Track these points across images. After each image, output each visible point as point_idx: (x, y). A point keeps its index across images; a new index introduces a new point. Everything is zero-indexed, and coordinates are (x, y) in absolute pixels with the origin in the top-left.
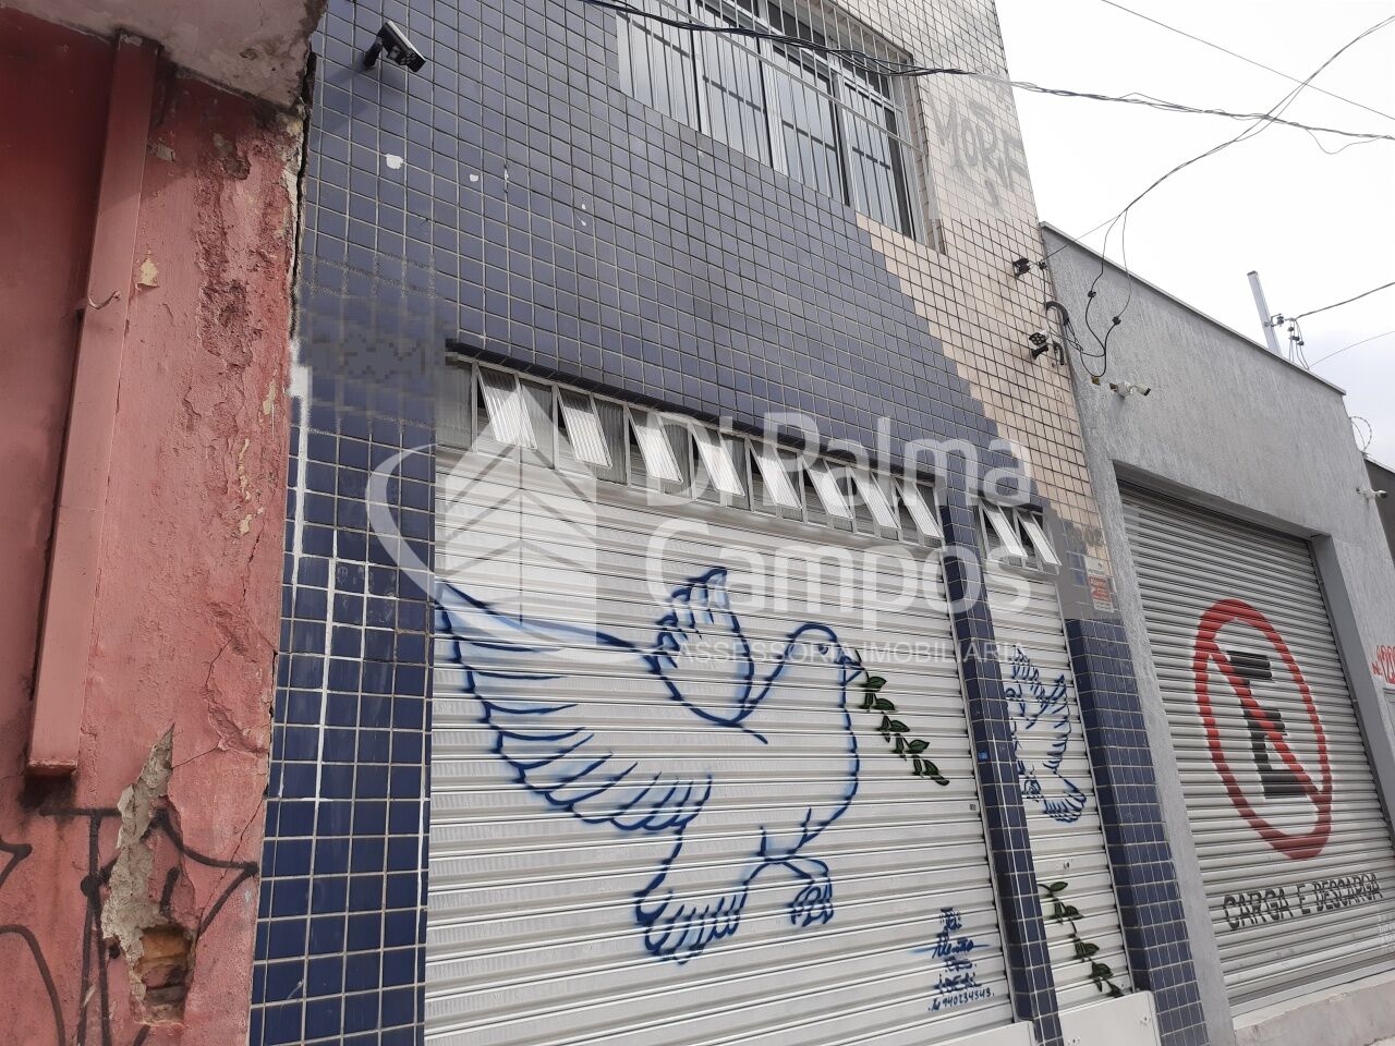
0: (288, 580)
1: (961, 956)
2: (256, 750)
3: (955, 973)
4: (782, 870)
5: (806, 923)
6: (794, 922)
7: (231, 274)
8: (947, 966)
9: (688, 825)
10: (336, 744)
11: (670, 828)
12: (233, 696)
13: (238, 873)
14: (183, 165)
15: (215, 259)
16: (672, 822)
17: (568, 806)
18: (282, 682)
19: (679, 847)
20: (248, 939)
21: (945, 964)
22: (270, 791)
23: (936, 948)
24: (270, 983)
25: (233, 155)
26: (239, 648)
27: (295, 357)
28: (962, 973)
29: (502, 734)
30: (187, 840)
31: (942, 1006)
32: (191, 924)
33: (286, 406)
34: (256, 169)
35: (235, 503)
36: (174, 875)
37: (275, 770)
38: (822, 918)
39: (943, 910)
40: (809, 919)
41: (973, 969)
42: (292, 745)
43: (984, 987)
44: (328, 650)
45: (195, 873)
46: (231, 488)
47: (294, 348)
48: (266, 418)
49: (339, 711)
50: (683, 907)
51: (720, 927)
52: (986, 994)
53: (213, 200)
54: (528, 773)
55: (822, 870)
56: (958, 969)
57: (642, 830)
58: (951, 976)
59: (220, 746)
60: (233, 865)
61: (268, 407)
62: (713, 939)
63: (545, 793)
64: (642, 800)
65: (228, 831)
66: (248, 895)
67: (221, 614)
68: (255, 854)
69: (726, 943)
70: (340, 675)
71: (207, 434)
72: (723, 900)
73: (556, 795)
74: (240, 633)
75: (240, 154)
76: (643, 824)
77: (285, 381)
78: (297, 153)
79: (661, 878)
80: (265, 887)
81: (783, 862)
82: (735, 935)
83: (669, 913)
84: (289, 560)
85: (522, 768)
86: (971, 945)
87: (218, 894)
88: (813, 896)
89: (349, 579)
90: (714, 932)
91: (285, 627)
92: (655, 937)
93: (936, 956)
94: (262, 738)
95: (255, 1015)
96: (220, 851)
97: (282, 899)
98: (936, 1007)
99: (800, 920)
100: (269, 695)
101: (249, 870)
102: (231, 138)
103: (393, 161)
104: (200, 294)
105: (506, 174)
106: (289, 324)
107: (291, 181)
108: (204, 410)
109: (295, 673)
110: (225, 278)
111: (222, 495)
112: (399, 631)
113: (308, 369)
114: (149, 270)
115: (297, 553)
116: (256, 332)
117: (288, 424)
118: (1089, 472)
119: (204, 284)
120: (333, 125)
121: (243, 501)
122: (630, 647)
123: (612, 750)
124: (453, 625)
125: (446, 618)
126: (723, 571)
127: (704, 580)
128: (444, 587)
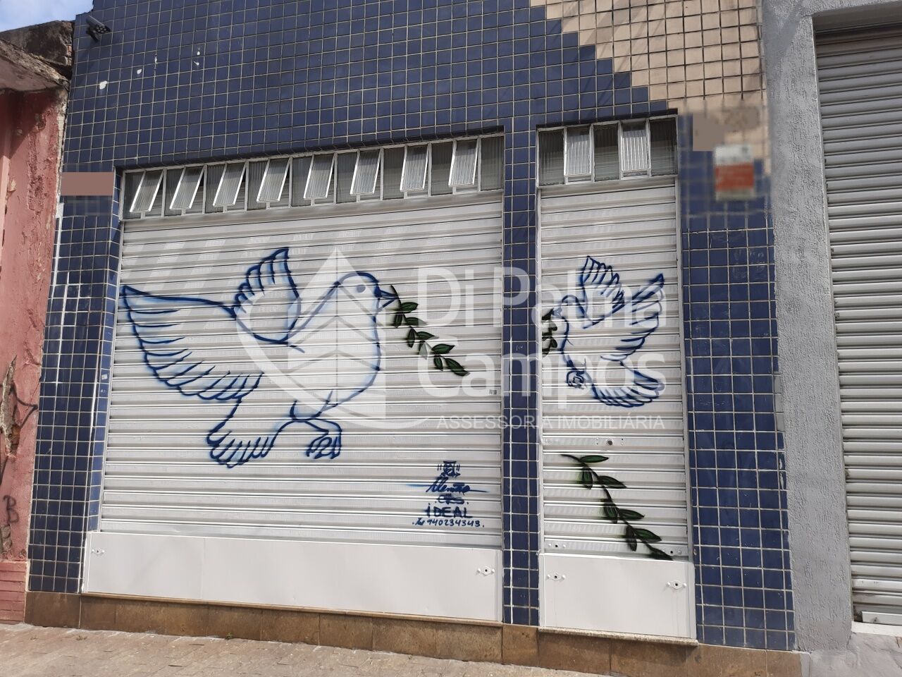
0: (50, 297)
1: (456, 494)
2: (38, 364)
3: (445, 505)
4: (304, 425)
5: (317, 457)
6: (308, 456)
7: (38, 173)
8: (439, 499)
9: (243, 399)
10: (65, 361)
11: (231, 400)
12: (32, 344)
13: (32, 408)
14: (24, 135)
15: (33, 169)
16: (233, 397)
17: (178, 387)
18: (46, 338)
19: (234, 410)
20: (35, 431)
21: (438, 497)
22: (41, 379)
23: (431, 486)
24: (42, 448)
25: (41, 120)
26: (35, 326)
27: (58, 200)
28: (453, 506)
29: (147, 353)
30: (18, 396)
31: (426, 524)
32: (19, 425)
33: (54, 222)
34: (48, 123)
35: (36, 269)
36: (16, 407)
37: (43, 371)
38: (331, 455)
39: (444, 462)
40: (320, 455)
41: (465, 505)
42: (49, 361)
43: (475, 519)
44: (62, 323)
45: (20, 408)
46: (35, 263)
47: (58, 197)
48: (47, 231)
49: (66, 348)
50: (234, 440)
51: (256, 453)
52: (474, 524)
53: (34, 144)
54: (158, 371)
55: (335, 427)
56: (448, 503)
57: (215, 400)
58: (441, 506)
59: (27, 363)
60: (31, 405)
61: (48, 225)
62: (251, 458)
63: (165, 381)
64: (218, 384)
65: (29, 394)
66: (35, 416)
67: (31, 313)
68: (37, 402)
69: (259, 461)
70: (67, 333)
71: (28, 243)
72: (259, 439)
73: (170, 382)
74: (35, 320)
75: (43, 118)
76: (215, 397)
77: (54, 212)
78: (63, 105)
79: (222, 424)
80: (40, 413)
81: (306, 421)
82: (266, 458)
83: (227, 441)
84: (51, 287)
85: (155, 369)
86: (467, 489)
87: (26, 415)
88: (325, 442)
89: (73, 292)
90: (252, 455)
91: (48, 315)
92: (216, 453)
93: (430, 491)
94: (39, 359)
95: (37, 458)
96: (26, 400)
97: (45, 419)
98: (420, 523)
99: (312, 455)
100: (42, 342)
101: (35, 407)
102: (41, 113)
103: (103, 85)
104: (29, 187)
105: (156, 60)
106: (57, 186)
107: (61, 120)
108: (28, 234)
109: (51, 334)
110: (36, 176)
111: (32, 267)
112: (90, 312)
113: (63, 204)
114: (14, 184)
115: (55, 285)
116: (45, 195)
117: (54, 231)
118: (762, 44)
119: (30, 181)
120: (80, 82)
121: (39, 267)
122: (219, 304)
123: (203, 359)
124: (129, 305)
125: (125, 302)
126: (286, 250)
127: (272, 258)
128: (125, 287)
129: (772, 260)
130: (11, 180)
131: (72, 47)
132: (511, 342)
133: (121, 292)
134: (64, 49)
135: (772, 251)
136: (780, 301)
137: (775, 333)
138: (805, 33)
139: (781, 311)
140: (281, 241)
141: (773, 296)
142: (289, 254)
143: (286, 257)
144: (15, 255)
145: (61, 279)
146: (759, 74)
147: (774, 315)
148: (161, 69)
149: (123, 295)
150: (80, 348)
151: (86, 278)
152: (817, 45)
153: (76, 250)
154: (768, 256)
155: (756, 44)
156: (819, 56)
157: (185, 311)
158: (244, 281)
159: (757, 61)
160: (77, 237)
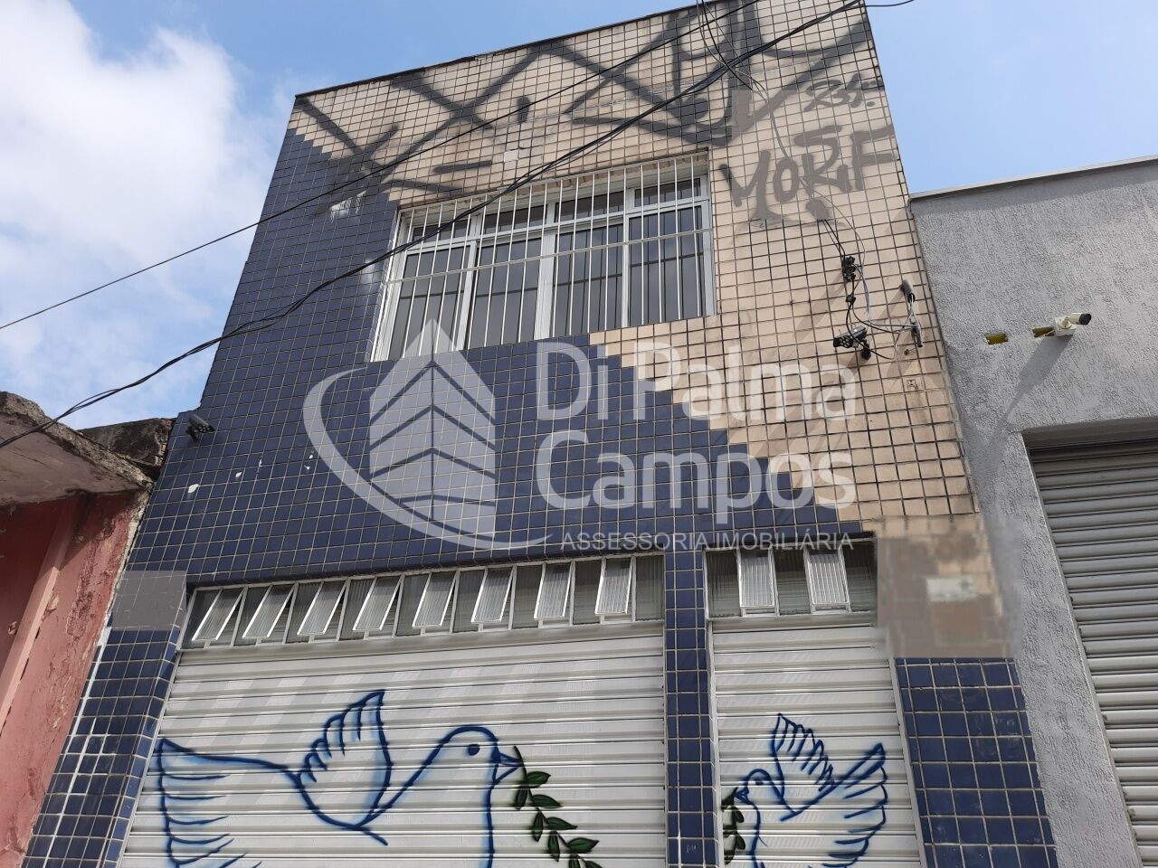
0: (63, 752)
2: (21, 851)
7: (90, 589)
10: (59, 847)
12: (20, 821)
14: (84, 543)
15: (85, 584)
18: (43, 811)
25: (109, 525)
26: (32, 794)
27: (106, 623)
29: (172, 839)
33: (94, 651)
34: (117, 529)
35: (56, 712)
37: (26, 861)
42: (38, 847)
44: (70, 790)
46: (57, 703)
47: (106, 620)
48: (82, 661)
49: (66, 827)
53: (93, 552)
59: (7, 848)
61: (85, 655)
67: (32, 775)
70: (73, 804)
71: (54, 677)
74: (35, 784)
75: (113, 523)
77: (97, 638)
78: (140, 509)
84: (68, 738)
85: (178, 863)
89: (94, 747)
91: (54, 777)
94: (25, 845)
100: (35, 817)
102: (111, 518)
103: (192, 489)
104: (74, 605)
105: (260, 462)
106: (109, 606)
107: (133, 526)
108: (58, 666)
109: (51, 805)
110: (87, 592)
111: (52, 709)
112: (111, 775)
113: (110, 628)
114: (56, 601)
115: (74, 735)
116: (92, 616)
117: (91, 662)
118: (966, 462)
119: (77, 598)
120: (167, 484)
121: (59, 710)
122: (282, 768)
123: (247, 851)
124: (163, 766)
125: (159, 762)
126: (381, 693)
127: (362, 703)
128: (164, 741)
129: (1027, 731)
130: (54, 597)
131: (167, 445)
132: (679, 838)
133: (157, 747)
134: (157, 448)
135: (1024, 717)
136: (1048, 790)
137: (1050, 840)
138: (1017, 450)
139: (1052, 806)
140: (375, 681)
141: (1037, 784)
142: (384, 700)
143: (380, 703)
144: (34, 691)
145: (84, 728)
146: (969, 494)
147: (1043, 812)
148: (264, 473)
149: (159, 751)
150: (83, 829)
151: (115, 728)
152: (1034, 463)
153: (112, 689)
154: (1021, 725)
155: (959, 461)
156: (1038, 475)
157: (236, 777)
158: (320, 735)
159: (964, 479)
160: (117, 672)
